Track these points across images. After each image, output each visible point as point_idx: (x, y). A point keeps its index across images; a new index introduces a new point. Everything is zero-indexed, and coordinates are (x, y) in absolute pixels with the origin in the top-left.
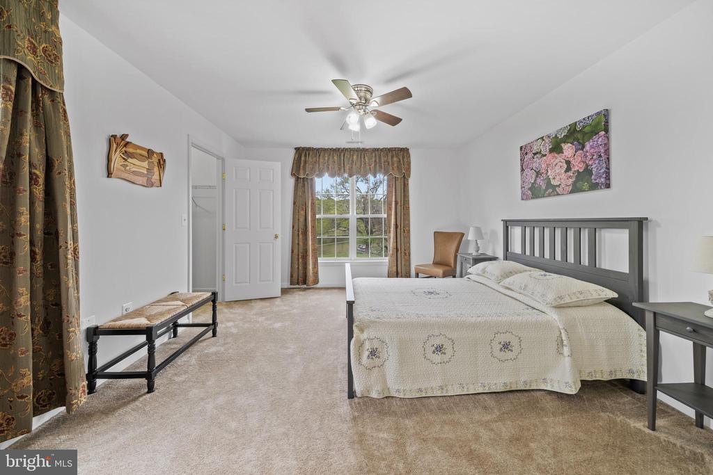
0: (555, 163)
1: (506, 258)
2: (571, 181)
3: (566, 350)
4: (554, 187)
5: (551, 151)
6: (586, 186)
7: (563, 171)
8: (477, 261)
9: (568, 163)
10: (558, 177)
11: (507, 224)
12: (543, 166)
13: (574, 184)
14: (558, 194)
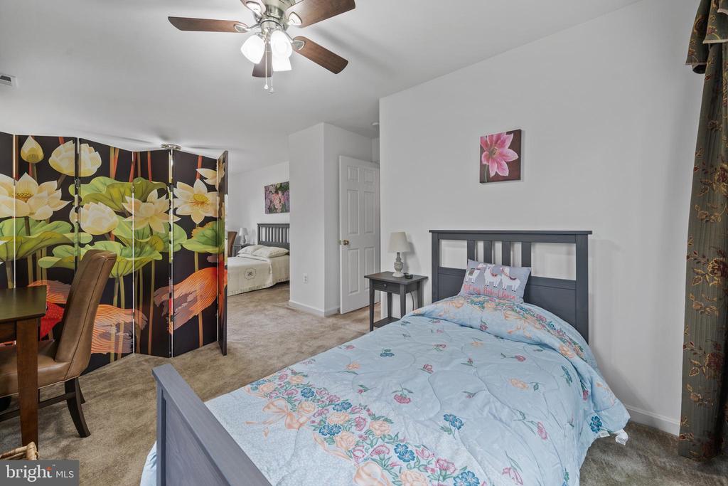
1: (259, 244)
3: (271, 272)
8: (243, 247)
11: (260, 226)
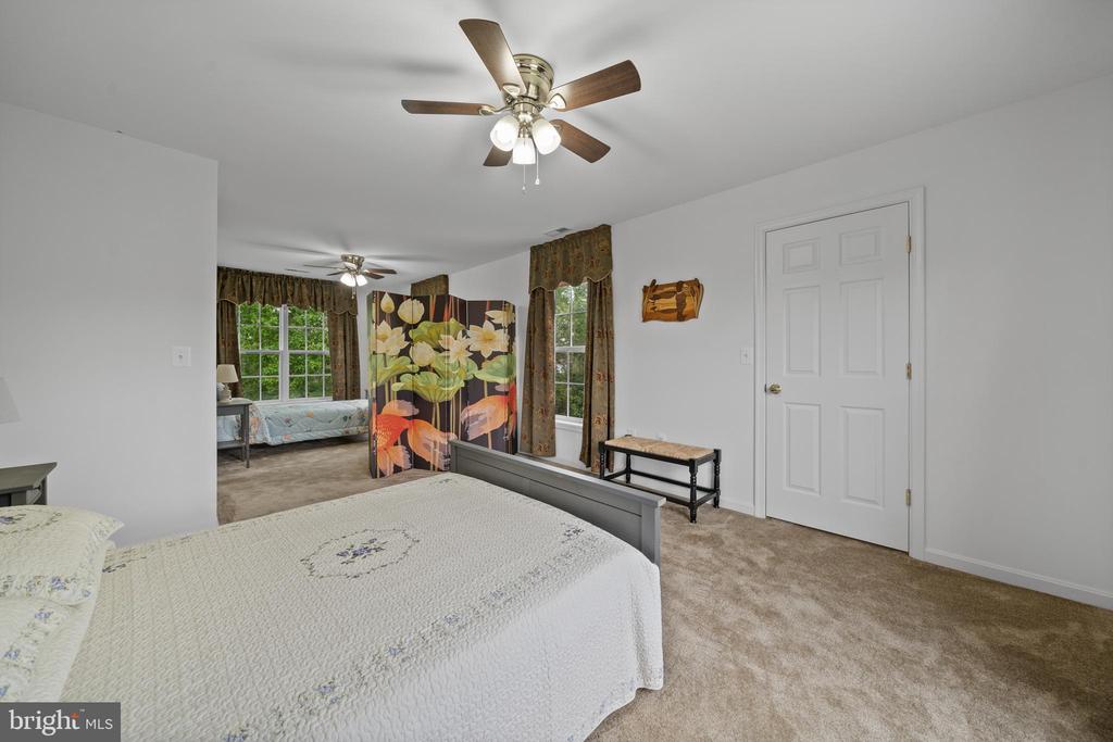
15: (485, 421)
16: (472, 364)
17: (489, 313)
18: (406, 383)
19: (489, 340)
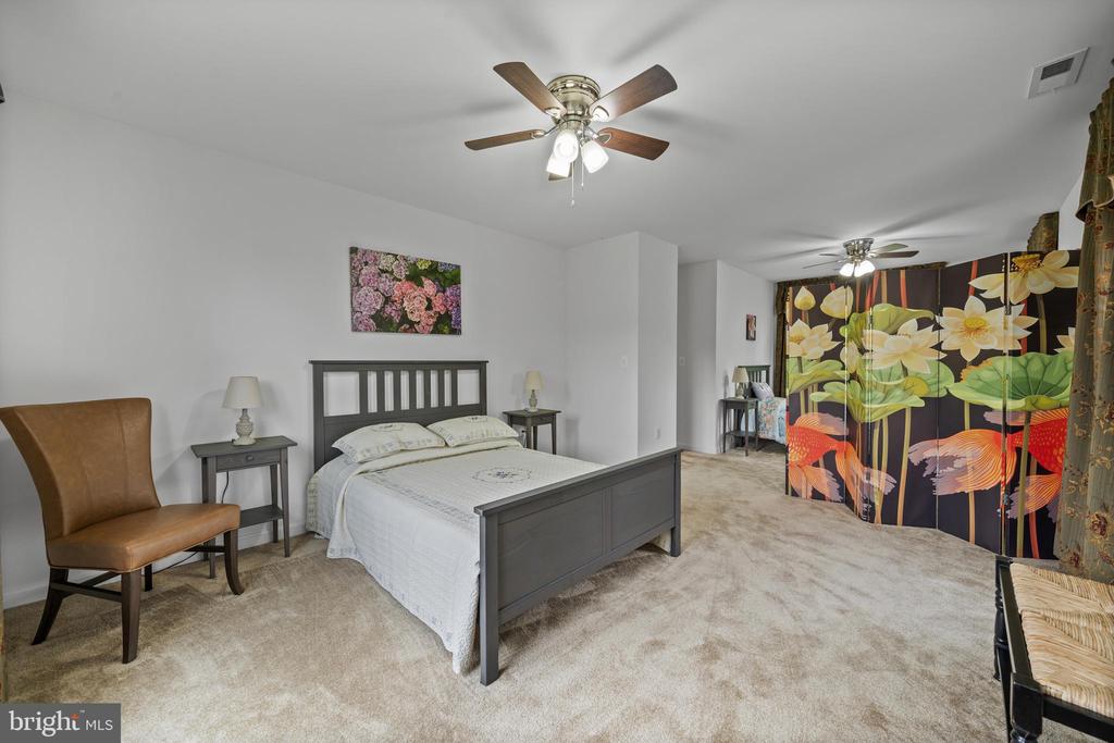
0: (413, 295)
2: (432, 321)
4: (412, 324)
5: (408, 278)
6: (446, 329)
7: (423, 308)
9: (429, 300)
10: (417, 313)
12: (396, 292)
13: (435, 324)
14: (417, 332)
15: (963, 470)
16: (945, 371)
17: (975, 283)
18: (835, 392)
19: (975, 330)
